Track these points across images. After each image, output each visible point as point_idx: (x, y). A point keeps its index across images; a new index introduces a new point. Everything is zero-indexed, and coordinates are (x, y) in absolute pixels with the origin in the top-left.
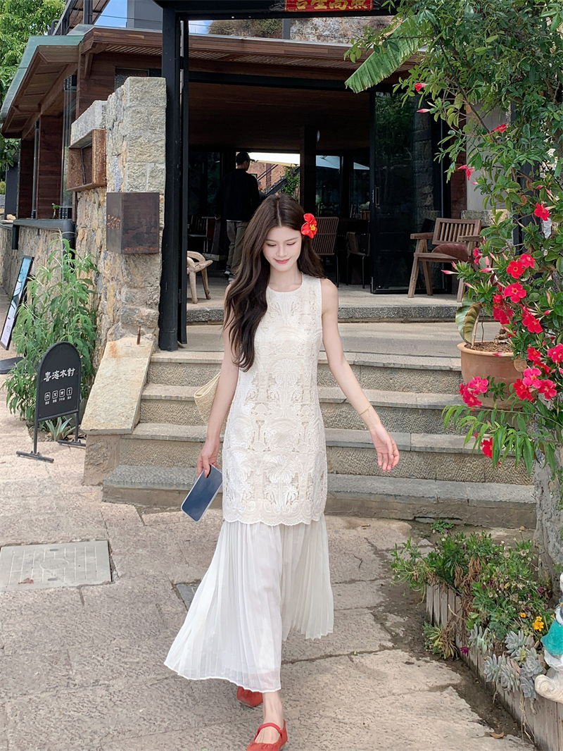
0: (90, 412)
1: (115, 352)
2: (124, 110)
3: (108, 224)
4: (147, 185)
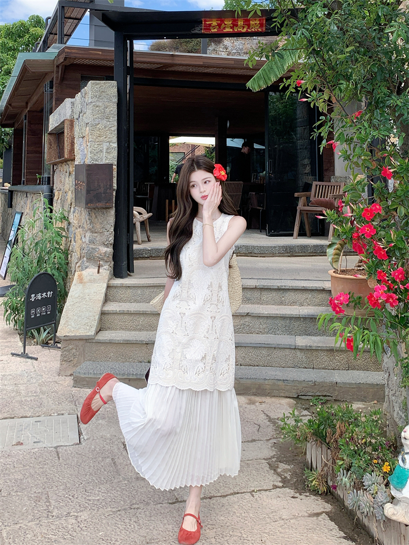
0: (64, 323)
1: (82, 279)
2: (87, 105)
3: (76, 187)
4: (104, 159)
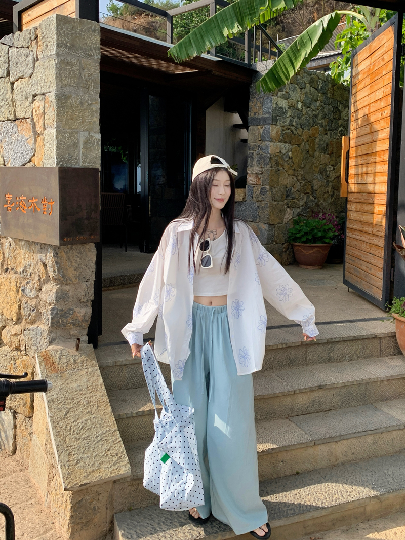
1: (53, 364)
2: (37, 60)
3: (6, 206)
4: (81, 159)
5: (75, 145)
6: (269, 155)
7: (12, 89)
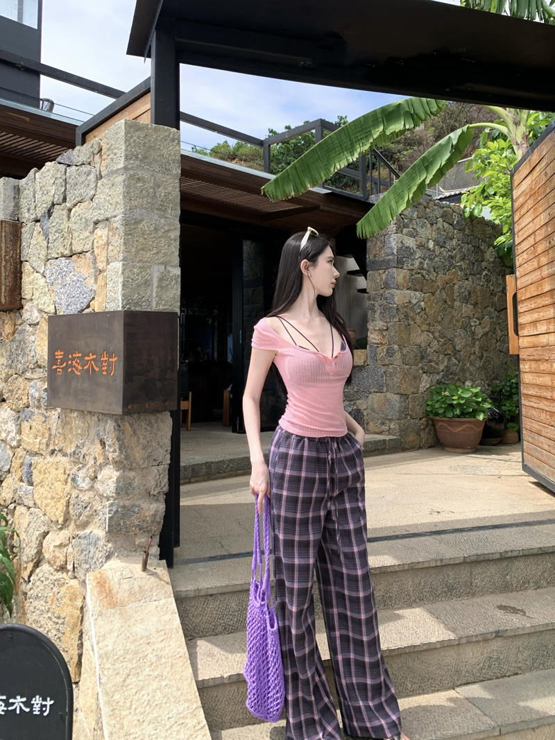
1: (110, 593)
2: (99, 178)
3: (54, 367)
4: (154, 301)
5: (147, 283)
6: (395, 305)
7: (69, 217)
